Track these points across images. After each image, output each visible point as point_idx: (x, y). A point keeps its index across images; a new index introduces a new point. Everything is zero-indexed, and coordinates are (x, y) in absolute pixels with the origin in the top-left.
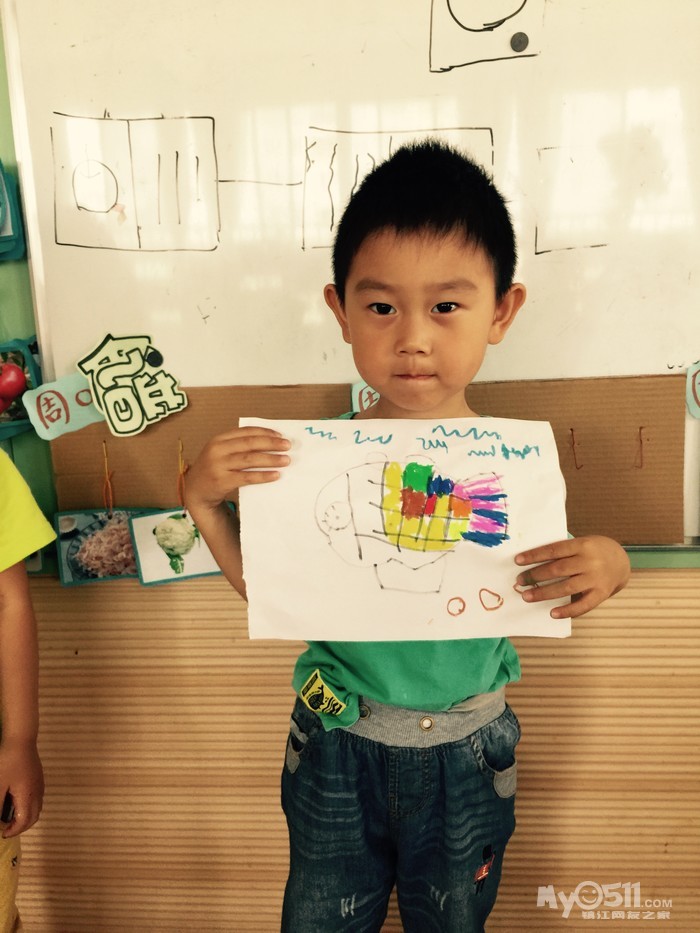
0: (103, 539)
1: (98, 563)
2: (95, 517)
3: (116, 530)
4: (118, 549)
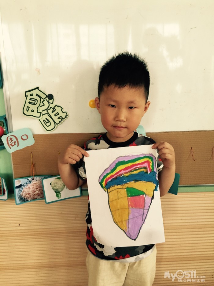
0: (31, 187)
1: (29, 196)
2: (28, 179)
3: (35, 183)
4: (35, 190)
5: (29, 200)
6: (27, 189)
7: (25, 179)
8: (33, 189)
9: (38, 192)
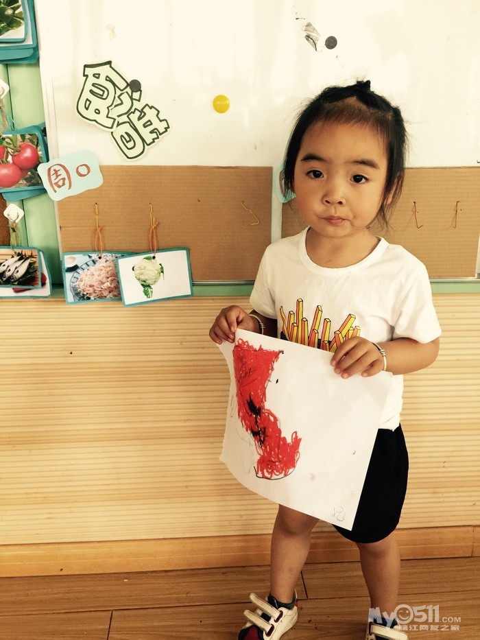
0: (95, 273)
1: (91, 290)
2: (90, 257)
3: (103, 267)
4: (104, 280)
5: (92, 298)
6: (89, 276)
7: (84, 255)
8: (100, 278)
9: (108, 284)
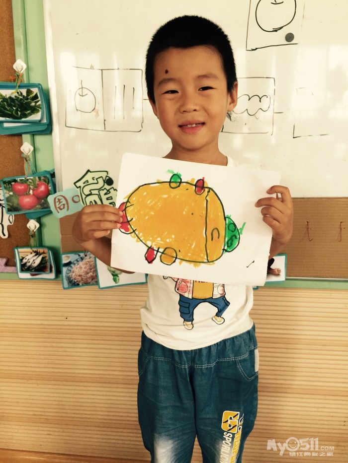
0: (82, 266)
1: (80, 279)
2: (79, 255)
3: (88, 262)
4: (89, 271)
5: (81, 284)
6: (78, 269)
7: (75, 254)
8: (86, 270)
